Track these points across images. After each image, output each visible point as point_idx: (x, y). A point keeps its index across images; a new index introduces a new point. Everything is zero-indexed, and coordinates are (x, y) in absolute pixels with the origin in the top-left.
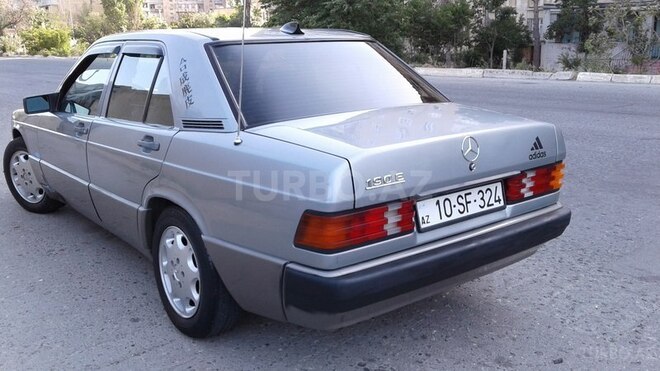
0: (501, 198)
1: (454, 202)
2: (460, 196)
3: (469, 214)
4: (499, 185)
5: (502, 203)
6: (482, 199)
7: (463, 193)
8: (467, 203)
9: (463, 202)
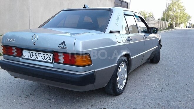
0: (52, 59)
1: (34, 54)
2: (36, 53)
3: (38, 59)
4: (52, 55)
5: (51, 61)
6: (44, 57)
7: (38, 53)
8: (38, 56)
9: (37, 55)
